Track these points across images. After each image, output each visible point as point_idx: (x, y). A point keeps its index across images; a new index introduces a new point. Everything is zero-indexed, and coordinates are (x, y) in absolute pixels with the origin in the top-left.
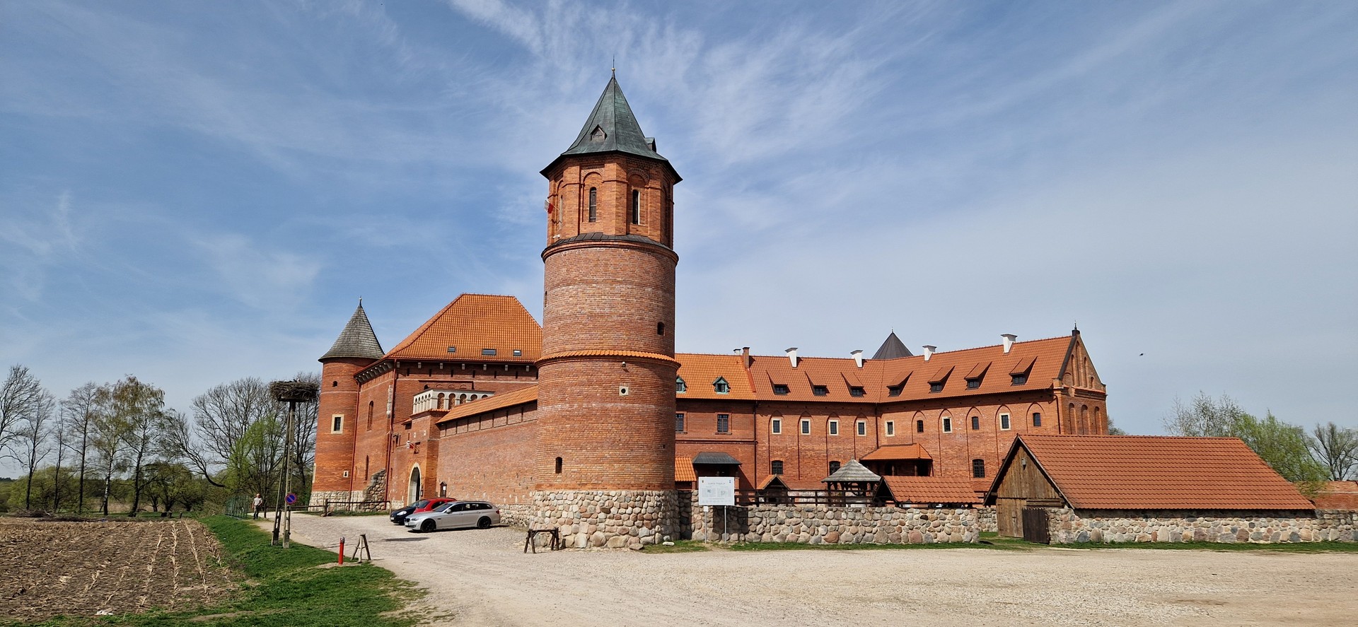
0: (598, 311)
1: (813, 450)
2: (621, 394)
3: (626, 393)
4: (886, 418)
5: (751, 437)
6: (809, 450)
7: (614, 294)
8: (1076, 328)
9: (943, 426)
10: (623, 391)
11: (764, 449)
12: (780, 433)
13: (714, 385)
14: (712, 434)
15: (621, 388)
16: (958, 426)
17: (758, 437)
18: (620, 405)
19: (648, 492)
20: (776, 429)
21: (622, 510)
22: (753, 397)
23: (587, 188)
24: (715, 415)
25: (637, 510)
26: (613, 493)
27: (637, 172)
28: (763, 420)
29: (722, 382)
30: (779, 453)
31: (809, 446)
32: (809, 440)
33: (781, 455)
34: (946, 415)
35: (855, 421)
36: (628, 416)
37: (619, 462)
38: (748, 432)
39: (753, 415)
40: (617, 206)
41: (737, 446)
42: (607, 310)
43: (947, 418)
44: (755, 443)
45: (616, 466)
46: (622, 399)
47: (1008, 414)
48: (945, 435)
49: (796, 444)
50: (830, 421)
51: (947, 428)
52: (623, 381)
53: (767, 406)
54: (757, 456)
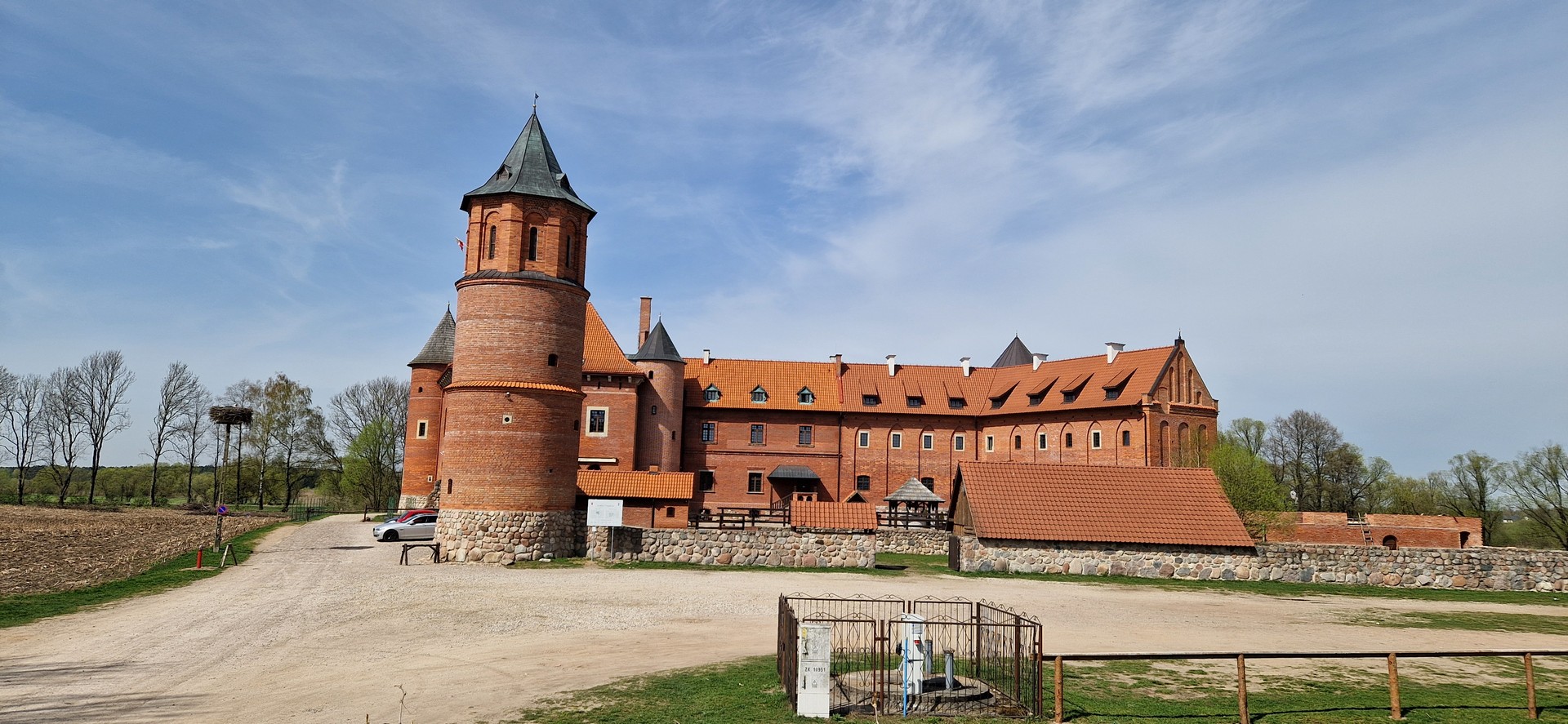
0: (488, 344)
1: (904, 465)
2: (504, 422)
3: (510, 422)
4: (988, 432)
5: (835, 451)
6: (899, 465)
7: (503, 329)
8: (1180, 337)
9: (1039, 443)
10: (507, 419)
11: (850, 463)
12: (868, 447)
13: (798, 394)
14: (793, 446)
15: (505, 416)
16: (1052, 443)
17: (843, 451)
18: (503, 433)
19: (528, 512)
20: (864, 442)
21: (499, 529)
22: (839, 408)
23: (489, 227)
24: (797, 426)
25: (514, 529)
26: (491, 513)
27: (535, 210)
28: (848, 433)
29: (806, 392)
30: (866, 467)
31: (899, 461)
32: (899, 455)
33: (868, 469)
34: (1042, 431)
35: (952, 436)
36: (511, 443)
37: (500, 485)
38: (832, 444)
39: (838, 427)
40: (510, 245)
41: (819, 460)
42: (495, 344)
43: (1043, 434)
44: (839, 456)
45: (496, 488)
46: (504, 427)
47: (1100, 431)
48: (1040, 453)
49: (884, 458)
50: (924, 434)
51: (1043, 445)
52: (507, 410)
53: (854, 418)
54: (841, 470)
